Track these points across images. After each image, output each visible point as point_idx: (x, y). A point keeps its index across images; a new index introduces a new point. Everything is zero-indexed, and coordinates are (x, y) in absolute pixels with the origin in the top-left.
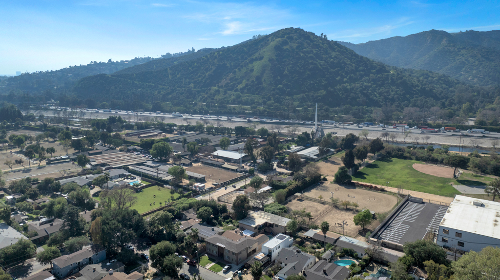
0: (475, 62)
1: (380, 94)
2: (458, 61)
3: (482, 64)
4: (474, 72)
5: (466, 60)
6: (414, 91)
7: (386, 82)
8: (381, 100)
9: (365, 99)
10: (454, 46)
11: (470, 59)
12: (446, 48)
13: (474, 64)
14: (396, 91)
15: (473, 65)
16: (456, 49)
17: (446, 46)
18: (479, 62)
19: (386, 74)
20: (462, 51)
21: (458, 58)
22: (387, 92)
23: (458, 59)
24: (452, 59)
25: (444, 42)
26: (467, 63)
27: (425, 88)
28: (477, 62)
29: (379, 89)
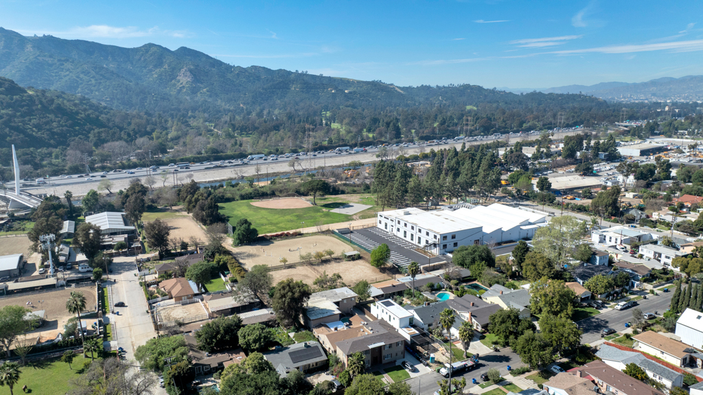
0: (91, 81)
1: (39, 127)
2: (67, 78)
3: (100, 83)
4: (97, 93)
5: (78, 77)
6: (80, 120)
7: (34, 108)
8: (45, 136)
9: (22, 136)
10: (50, 57)
11: (82, 76)
12: (38, 58)
13: (90, 83)
14: (59, 121)
15: (90, 85)
16: (56, 61)
17: (39, 56)
18: (96, 80)
19: (25, 94)
20: (66, 64)
21: (63, 74)
22: (47, 123)
23: (65, 76)
24: (56, 76)
25: (29, 47)
26: (81, 82)
27: (89, 115)
28: (93, 81)
29: (30, 120)
